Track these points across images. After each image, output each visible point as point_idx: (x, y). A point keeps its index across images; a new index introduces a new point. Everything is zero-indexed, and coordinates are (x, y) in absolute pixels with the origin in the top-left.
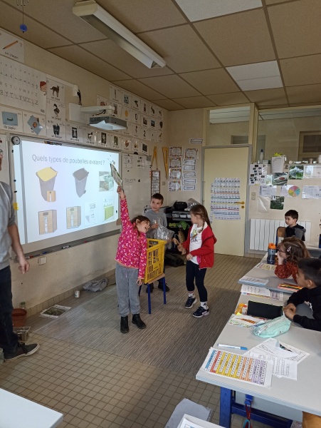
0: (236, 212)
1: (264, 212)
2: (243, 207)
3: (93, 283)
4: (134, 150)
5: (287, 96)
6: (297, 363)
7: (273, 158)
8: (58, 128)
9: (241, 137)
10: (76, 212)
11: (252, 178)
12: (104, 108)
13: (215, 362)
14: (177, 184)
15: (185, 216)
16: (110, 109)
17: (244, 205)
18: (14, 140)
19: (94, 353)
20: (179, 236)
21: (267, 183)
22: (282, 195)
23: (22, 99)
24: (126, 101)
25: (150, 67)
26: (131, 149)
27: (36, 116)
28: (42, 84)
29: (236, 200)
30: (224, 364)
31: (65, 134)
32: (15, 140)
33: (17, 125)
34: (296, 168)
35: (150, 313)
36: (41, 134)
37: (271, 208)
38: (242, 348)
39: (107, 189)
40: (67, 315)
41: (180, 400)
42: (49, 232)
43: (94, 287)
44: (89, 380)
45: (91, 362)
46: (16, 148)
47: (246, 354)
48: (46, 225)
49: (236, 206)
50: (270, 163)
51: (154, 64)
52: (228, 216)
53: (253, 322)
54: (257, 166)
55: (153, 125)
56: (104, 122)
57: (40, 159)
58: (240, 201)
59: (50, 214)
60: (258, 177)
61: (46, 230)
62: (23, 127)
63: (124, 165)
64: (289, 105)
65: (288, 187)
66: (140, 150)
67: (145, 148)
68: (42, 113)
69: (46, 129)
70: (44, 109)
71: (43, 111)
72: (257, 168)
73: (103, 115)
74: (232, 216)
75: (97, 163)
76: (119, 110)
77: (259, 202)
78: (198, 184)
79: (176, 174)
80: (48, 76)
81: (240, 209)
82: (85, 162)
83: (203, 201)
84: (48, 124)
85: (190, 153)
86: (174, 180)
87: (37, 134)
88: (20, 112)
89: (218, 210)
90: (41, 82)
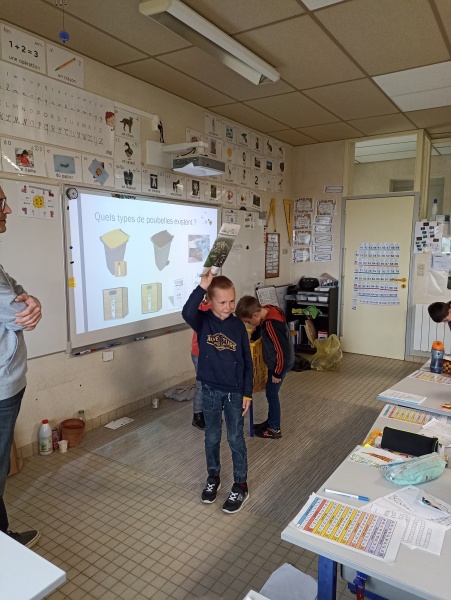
0: (394, 293)
1: (438, 294)
2: (404, 286)
3: (177, 389)
4: (239, 204)
6: (445, 528)
8: (131, 175)
9: (405, 181)
10: (154, 291)
11: (420, 242)
13: (315, 515)
14: (305, 252)
15: (314, 299)
17: (406, 283)
18: (69, 192)
19: (168, 487)
20: (307, 327)
21: (443, 250)
23: (81, 137)
24: (229, 135)
25: (256, 82)
26: (236, 202)
27: (100, 160)
28: (109, 115)
29: (394, 276)
30: (327, 519)
31: (140, 183)
32: (71, 193)
33: (73, 172)
36: (108, 183)
37: (449, 287)
38: (361, 498)
39: (200, 259)
40: (139, 432)
42: (117, 317)
43: (179, 395)
44: (155, 523)
45: (161, 499)
46: (72, 203)
47: (366, 507)
48: (113, 308)
49: (393, 284)
50: (447, 219)
51: (263, 78)
52: (379, 300)
53: (388, 460)
54: (426, 224)
55: (269, 168)
56: (191, 164)
57: (106, 217)
58: (399, 277)
59: (119, 293)
60: (429, 240)
61: (113, 314)
62: (82, 174)
66: (249, 204)
67: (256, 201)
68: (108, 155)
69: (116, 180)
70: (112, 150)
71: (110, 153)
72: (427, 228)
73: (191, 155)
74: (386, 300)
75: (185, 222)
76: (218, 147)
77: (430, 278)
78: (336, 253)
79: (303, 238)
80: (117, 104)
81: (400, 288)
82: (169, 221)
83: (342, 277)
84: (117, 170)
85: (324, 208)
86: (301, 247)
87: (102, 184)
88: (79, 155)
89: (366, 291)
90: (107, 113)
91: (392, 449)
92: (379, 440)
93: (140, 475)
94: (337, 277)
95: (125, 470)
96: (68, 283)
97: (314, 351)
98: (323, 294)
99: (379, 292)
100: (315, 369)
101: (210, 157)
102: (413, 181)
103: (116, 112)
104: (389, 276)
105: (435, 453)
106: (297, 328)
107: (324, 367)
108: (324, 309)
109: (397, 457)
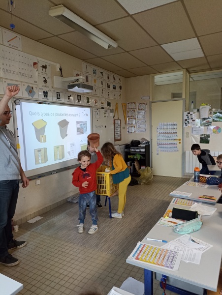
0: (175, 146)
2: (180, 143)
3: (73, 197)
4: (101, 106)
5: (208, 63)
6: (202, 252)
7: (201, 107)
8: (47, 93)
9: (179, 93)
10: (60, 149)
11: (186, 122)
12: (77, 78)
13: (140, 252)
14: (133, 128)
15: (138, 150)
17: (181, 141)
20: (136, 164)
21: (197, 125)
22: (207, 134)
23: (21, 74)
24: (95, 72)
25: (107, 48)
26: (99, 105)
27: (31, 85)
29: (175, 138)
31: (52, 97)
32: (17, 102)
36: (35, 97)
37: (201, 142)
39: (83, 133)
41: (126, 278)
42: (42, 163)
43: (75, 200)
44: (65, 263)
46: (18, 107)
47: (165, 246)
49: (175, 142)
50: (198, 110)
51: (110, 46)
52: (169, 150)
53: (176, 223)
54: (189, 113)
55: (114, 88)
56: (77, 87)
57: (35, 114)
58: (178, 138)
59: (43, 151)
60: (190, 121)
61: (40, 161)
62: (22, 93)
63: (94, 116)
64: (211, 69)
65: (212, 127)
66: (105, 105)
67: (109, 104)
69: (40, 95)
71: (36, 82)
73: (76, 83)
74: (172, 149)
75: (74, 115)
76: (89, 79)
77: (192, 139)
78: (148, 128)
79: (132, 121)
80: (39, 58)
81: (178, 144)
82: (67, 115)
83: (151, 139)
84: (40, 91)
85: (141, 107)
86: (131, 126)
87: (32, 97)
88: (20, 83)
89: (162, 146)
90: (34, 63)
91: (177, 218)
92: (171, 214)
93: (56, 240)
94: (149, 140)
95: (48, 238)
97: (139, 175)
98: (142, 148)
100: (140, 184)
101: (86, 83)
102: (181, 94)
103: (39, 62)
104: (173, 138)
105: (196, 219)
106: (131, 165)
107: (144, 183)
108: (143, 155)
109: (179, 222)
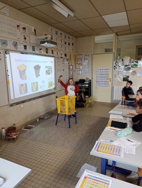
0: (107, 83)
1: (120, 83)
2: (110, 81)
3: (44, 115)
4: (61, 56)
5: (130, 29)
6: (135, 147)
7: (124, 58)
8: (26, 46)
9: (109, 49)
10: (35, 84)
11: (115, 67)
12: (46, 36)
13: (99, 147)
14: (80, 71)
15: (84, 86)
16: (49, 37)
19: (46, 145)
20: (82, 94)
21: (121, 70)
22: (128, 75)
23: (9, 33)
24: (57, 33)
26: (59, 56)
27: (16, 41)
28: (18, 26)
30: (102, 148)
31: (29, 49)
32: (7, 52)
33: (7, 45)
34: (134, 63)
35: (70, 127)
36: (19, 49)
37: (123, 81)
38: (111, 141)
39: (49, 74)
40: (34, 129)
41: (83, 164)
42: (24, 93)
43: (45, 117)
44: (44, 156)
45: (44, 149)
46: (7, 56)
47: (112, 144)
50: (122, 60)
51: (69, 15)
52: (103, 85)
53: (115, 130)
54: (116, 62)
55: (69, 44)
56: (46, 43)
57: (19, 60)
58: (109, 78)
59: (24, 85)
60: (117, 67)
62: (10, 46)
63: (56, 63)
64: (131, 33)
65: (131, 71)
66: (63, 56)
67: (66, 55)
68: (18, 40)
69: (21, 48)
70: (19, 38)
71: (19, 39)
72: (117, 63)
73: (46, 40)
74: (105, 85)
75: (44, 62)
76: (53, 38)
77: (118, 78)
78: (90, 71)
79: (80, 67)
80: (20, 22)
81: (109, 81)
82: (39, 62)
83: (92, 79)
84: (21, 45)
85: (86, 57)
86: (79, 69)
87: (17, 49)
88: (9, 39)
89: (99, 83)
90: (17, 25)
93: (36, 142)
94: (91, 79)
95: (31, 141)
96: (7, 82)
97: (85, 101)
98: (87, 84)
99: (103, 83)
100: (86, 107)
102: (112, 49)
103: (20, 25)
104: (106, 78)
106: (79, 95)
107: (88, 106)
108: (87, 89)
109: (119, 129)
